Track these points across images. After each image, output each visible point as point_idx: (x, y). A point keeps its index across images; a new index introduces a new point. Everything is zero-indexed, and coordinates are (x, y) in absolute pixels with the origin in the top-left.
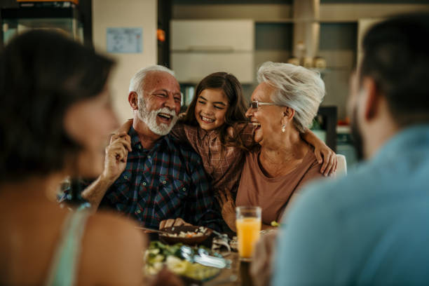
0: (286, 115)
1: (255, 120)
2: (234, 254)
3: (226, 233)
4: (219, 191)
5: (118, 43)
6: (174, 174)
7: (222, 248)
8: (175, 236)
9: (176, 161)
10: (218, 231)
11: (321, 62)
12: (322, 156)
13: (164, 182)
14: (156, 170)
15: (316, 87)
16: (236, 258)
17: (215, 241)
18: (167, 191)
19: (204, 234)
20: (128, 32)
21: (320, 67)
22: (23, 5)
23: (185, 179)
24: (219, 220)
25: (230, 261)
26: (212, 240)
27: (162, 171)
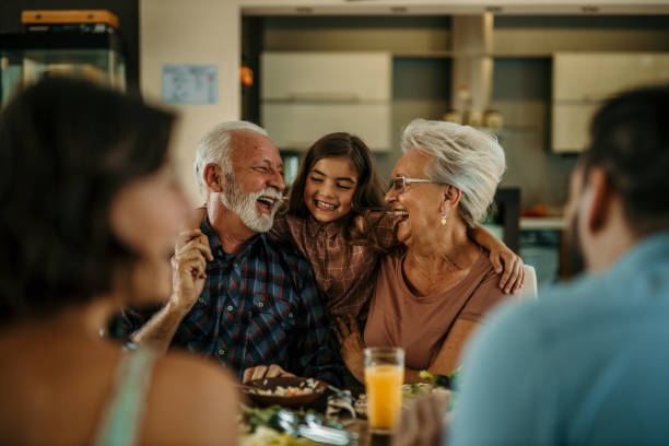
0: (447, 198)
1: (400, 207)
2: (361, 422)
3: (347, 389)
4: (339, 319)
5: (179, 87)
6: (275, 291)
7: (343, 413)
8: (269, 393)
9: (276, 271)
10: (335, 385)
11: (496, 119)
12: (503, 262)
13: (261, 305)
14: (248, 286)
15: (493, 157)
16: (364, 429)
17: (331, 402)
18: (266, 318)
19: (314, 390)
20: (194, 70)
21: (494, 127)
22: (32, 29)
23: (291, 300)
24: (338, 366)
25: (356, 435)
26: (326, 401)
27: (257, 287)
